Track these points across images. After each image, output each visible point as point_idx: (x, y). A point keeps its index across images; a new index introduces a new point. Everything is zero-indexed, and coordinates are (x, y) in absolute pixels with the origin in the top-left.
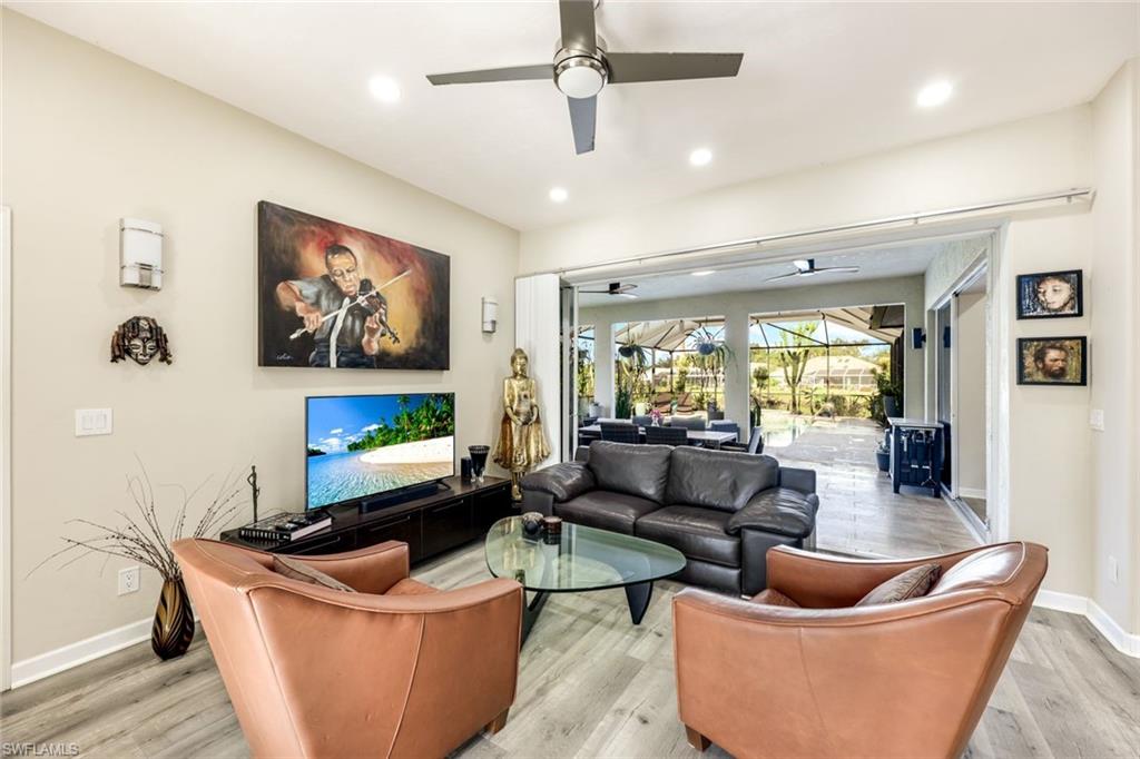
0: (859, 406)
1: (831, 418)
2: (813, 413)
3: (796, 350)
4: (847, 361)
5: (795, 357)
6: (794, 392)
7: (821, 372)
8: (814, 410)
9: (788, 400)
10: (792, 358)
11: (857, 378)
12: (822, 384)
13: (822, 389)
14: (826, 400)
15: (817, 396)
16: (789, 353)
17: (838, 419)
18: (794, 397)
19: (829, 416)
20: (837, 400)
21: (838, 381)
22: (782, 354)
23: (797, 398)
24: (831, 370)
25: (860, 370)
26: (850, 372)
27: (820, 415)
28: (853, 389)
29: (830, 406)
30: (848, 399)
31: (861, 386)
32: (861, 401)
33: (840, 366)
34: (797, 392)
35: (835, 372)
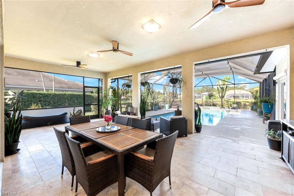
0: (247, 105)
1: (236, 110)
2: (229, 108)
3: (223, 86)
4: (240, 91)
5: (222, 88)
6: (222, 100)
7: (232, 94)
8: (230, 107)
9: (220, 103)
10: (221, 89)
11: (244, 96)
12: (232, 98)
13: (232, 99)
14: (234, 103)
15: (230, 102)
16: (220, 87)
17: (239, 110)
18: (222, 102)
19: (235, 109)
20: (238, 103)
21: (238, 97)
22: (218, 88)
23: (223, 102)
24: (235, 94)
25: (245, 94)
26: (241, 94)
27: (232, 109)
28: (242, 99)
29: (235, 105)
30: (242, 103)
31: (245, 98)
32: (247, 104)
33: (238, 93)
34: (223, 100)
35: (237, 94)
